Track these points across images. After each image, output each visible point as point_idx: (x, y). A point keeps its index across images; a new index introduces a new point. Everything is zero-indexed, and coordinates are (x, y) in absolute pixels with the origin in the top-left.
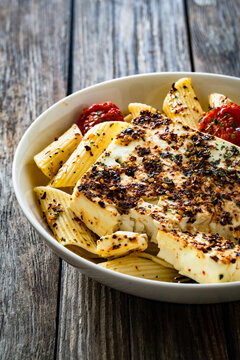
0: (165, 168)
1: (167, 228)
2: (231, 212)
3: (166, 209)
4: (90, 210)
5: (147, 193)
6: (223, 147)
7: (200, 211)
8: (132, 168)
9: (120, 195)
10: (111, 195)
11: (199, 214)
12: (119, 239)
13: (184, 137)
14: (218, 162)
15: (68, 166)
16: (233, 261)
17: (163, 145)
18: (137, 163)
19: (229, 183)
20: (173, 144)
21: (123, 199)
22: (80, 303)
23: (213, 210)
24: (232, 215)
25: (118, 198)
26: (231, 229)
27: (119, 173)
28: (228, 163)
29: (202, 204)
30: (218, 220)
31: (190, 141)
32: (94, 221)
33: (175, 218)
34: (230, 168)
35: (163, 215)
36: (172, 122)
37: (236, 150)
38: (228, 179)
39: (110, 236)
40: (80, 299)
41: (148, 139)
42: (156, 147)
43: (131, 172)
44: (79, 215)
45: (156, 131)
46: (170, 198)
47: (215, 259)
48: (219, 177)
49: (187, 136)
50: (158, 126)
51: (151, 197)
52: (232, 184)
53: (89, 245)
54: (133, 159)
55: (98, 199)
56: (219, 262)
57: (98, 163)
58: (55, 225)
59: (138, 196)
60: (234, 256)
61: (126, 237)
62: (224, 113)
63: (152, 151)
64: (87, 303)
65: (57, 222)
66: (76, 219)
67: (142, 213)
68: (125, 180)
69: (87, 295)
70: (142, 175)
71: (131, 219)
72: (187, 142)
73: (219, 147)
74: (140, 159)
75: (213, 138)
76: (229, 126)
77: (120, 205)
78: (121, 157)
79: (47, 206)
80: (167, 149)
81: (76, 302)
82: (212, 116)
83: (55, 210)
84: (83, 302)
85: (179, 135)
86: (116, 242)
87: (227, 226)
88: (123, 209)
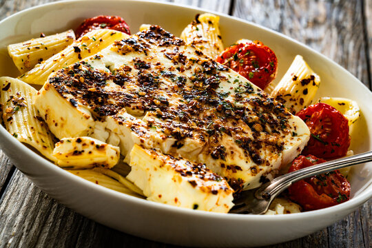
0: (163, 86)
1: (146, 145)
2: (227, 147)
3: (150, 125)
4: (58, 107)
5: (132, 105)
6: (236, 81)
7: (191, 136)
8: (122, 77)
9: (100, 99)
10: (89, 97)
11: (188, 140)
12: (84, 145)
13: (194, 61)
14: (227, 95)
15: (48, 63)
16: (215, 192)
17: (167, 64)
18: (131, 75)
19: (234, 118)
20: (180, 65)
21: (102, 104)
22: (17, 222)
23: (207, 140)
24: (228, 151)
25: (96, 102)
26: (223, 166)
27: (106, 78)
28: (238, 98)
29: (196, 130)
30: (209, 151)
31: (200, 67)
32: (59, 122)
33: (159, 137)
34: (238, 104)
35: (145, 130)
36: (184, 44)
37: (251, 88)
38: (233, 113)
39: (74, 139)
40: (19, 218)
41: (151, 54)
42: (158, 64)
43: (120, 81)
44: (43, 114)
45: (163, 49)
46: (159, 116)
47: (193, 184)
48: (224, 109)
49: (197, 61)
50: (167, 44)
51: (136, 111)
52: (237, 120)
53: (45, 147)
54: (128, 69)
55: (70, 96)
56: (197, 188)
57: (83, 63)
58: (11, 118)
59: (121, 106)
60: (216, 188)
61: (92, 143)
62: (248, 50)
63: (153, 67)
64: (26, 224)
65: (14, 116)
66: (39, 118)
67: (120, 123)
68: (111, 87)
69: (30, 216)
70: (132, 87)
71: (106, 129)
72: (196, 67)
73: (232, 80)
74: (135, 71)
75: (227, 70)
76: (249, 65)
77: (96, 110)
78: (113, 65)
79: (7, 98)
80: (170, 69)
81: (13, 220)
82: (232, 52)
83: (15, 103)
84: (22, 222)
85: (188, 58)
86: (80, 147)
87: (219, 162)
88: (99, 116)
